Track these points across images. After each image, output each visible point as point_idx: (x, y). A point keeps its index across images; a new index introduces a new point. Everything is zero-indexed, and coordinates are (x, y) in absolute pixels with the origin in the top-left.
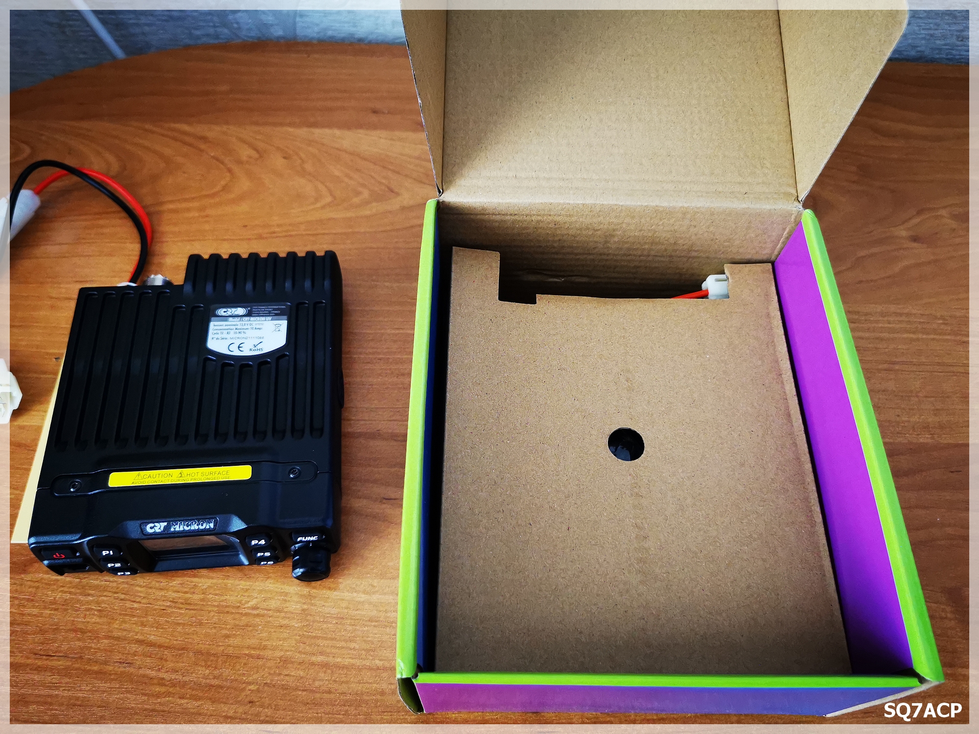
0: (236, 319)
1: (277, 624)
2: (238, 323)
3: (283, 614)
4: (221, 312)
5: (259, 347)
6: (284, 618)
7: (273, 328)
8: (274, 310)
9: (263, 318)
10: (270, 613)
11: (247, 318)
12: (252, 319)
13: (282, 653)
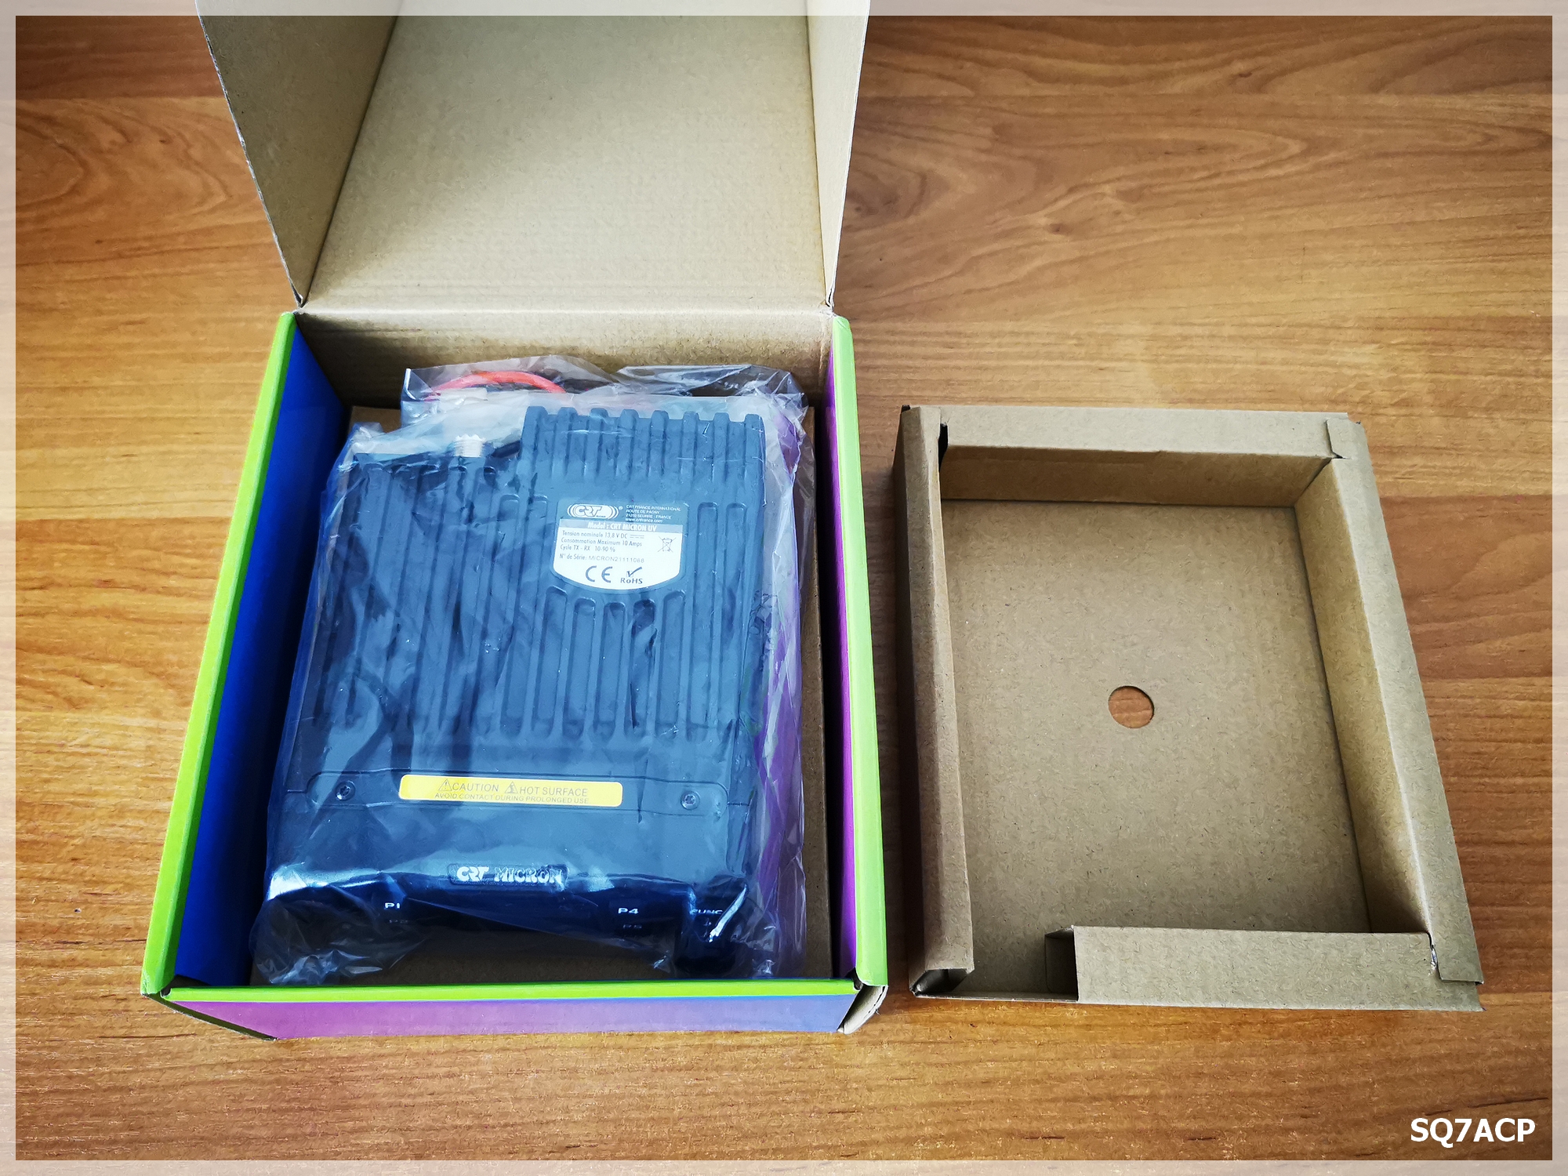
1: (112, 764)
3: (121, 753)
6: (123, 757)
10: (105, 751)
13: (118, 800)
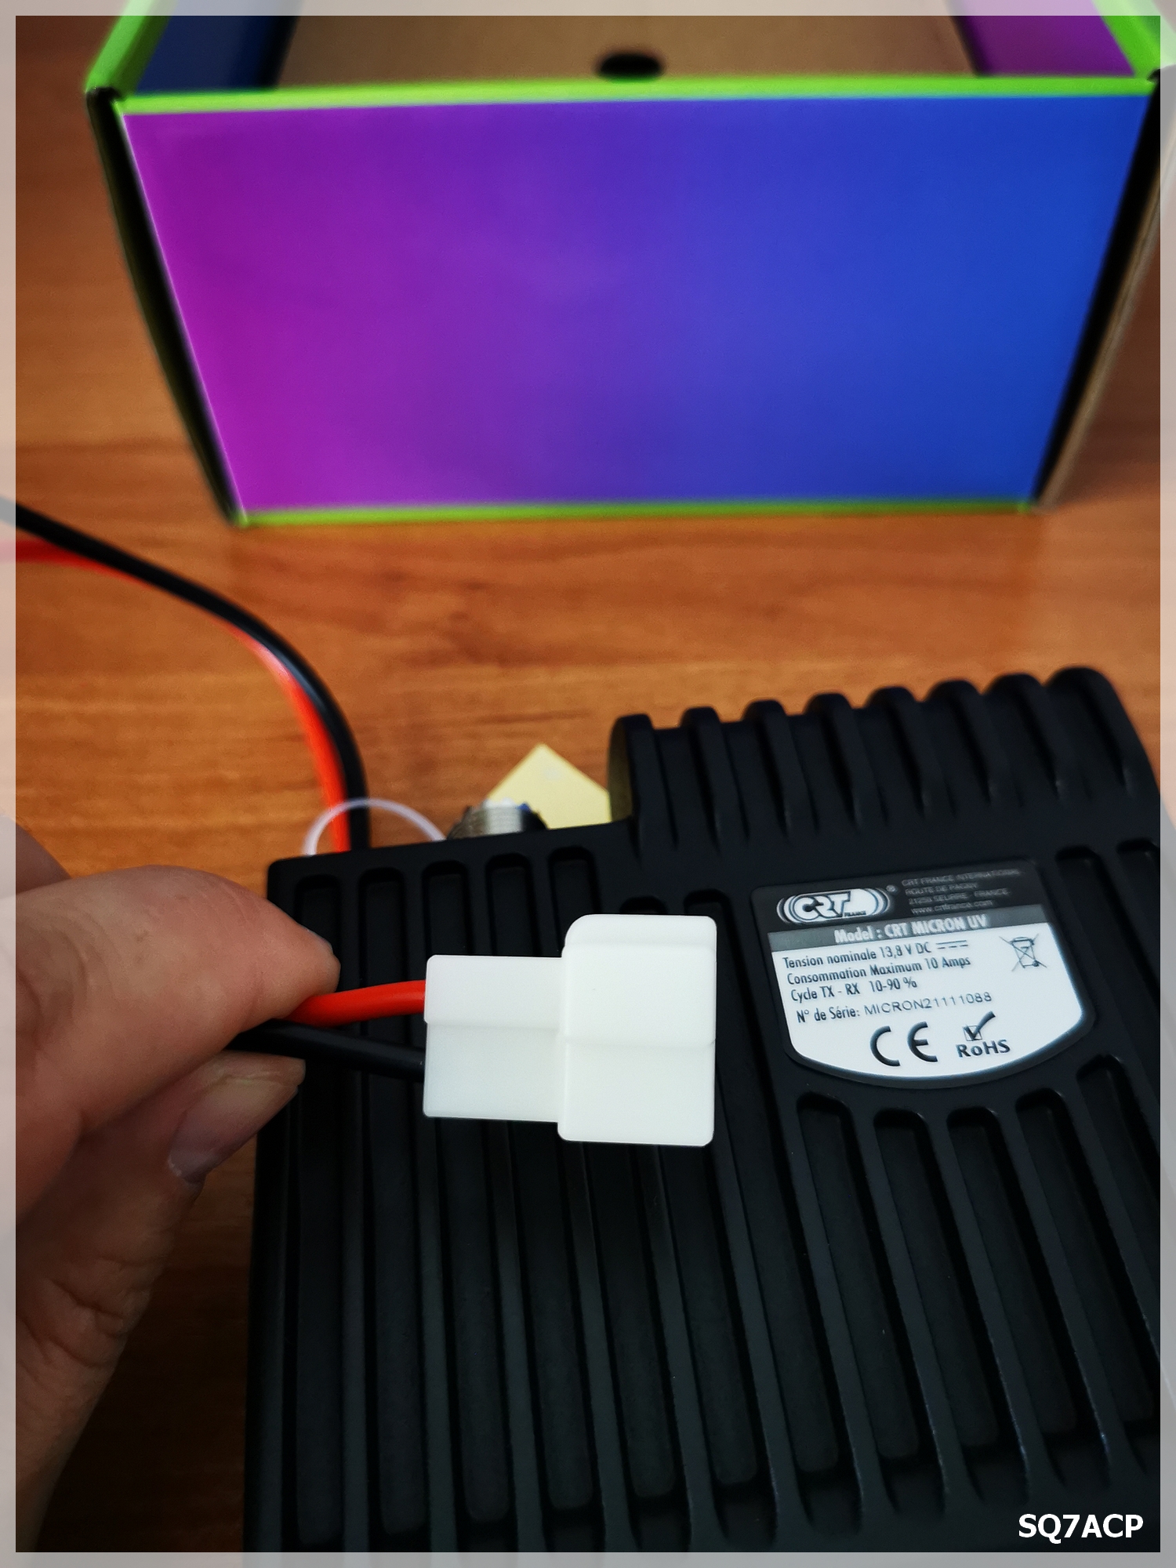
0: (861, 934)
2: (874, 947)
4: (796, 908)
5: (989, 1035)
7: (1011, 955)
8: (985, 885)
9: (958, 922)
11: (897, 928)
12: (918, 926)
